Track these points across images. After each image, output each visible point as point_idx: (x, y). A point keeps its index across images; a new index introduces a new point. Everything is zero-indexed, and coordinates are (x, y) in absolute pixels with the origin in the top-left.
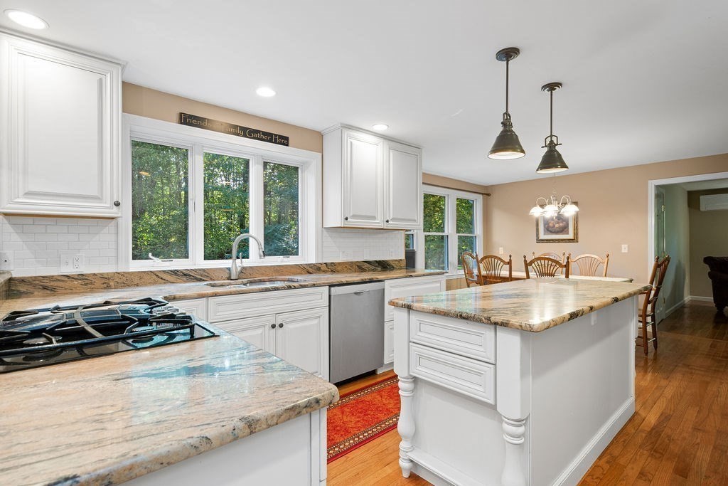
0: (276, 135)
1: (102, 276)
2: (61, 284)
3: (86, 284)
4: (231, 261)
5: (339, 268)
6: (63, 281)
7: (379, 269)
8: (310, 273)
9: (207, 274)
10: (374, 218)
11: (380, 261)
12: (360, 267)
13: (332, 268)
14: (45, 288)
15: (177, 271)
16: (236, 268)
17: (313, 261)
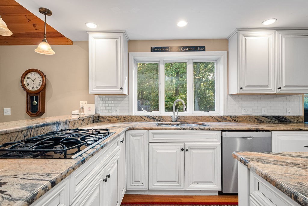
0: (197, 47)
1: (124, 117)
2: (112, 119)
3: (119, 120)
4: (172, 112)
5: (241, 119)
6: (112, 118)
7: (277, 122)
8: (219, 121)
9: (162, 118)
10: (267, 86)
11: (276, 116)
12: (259, 120)
13: (235, 119)
14: (108, 120)
15: (150, 116)
16: (175, 116)
17: (222, 114)
